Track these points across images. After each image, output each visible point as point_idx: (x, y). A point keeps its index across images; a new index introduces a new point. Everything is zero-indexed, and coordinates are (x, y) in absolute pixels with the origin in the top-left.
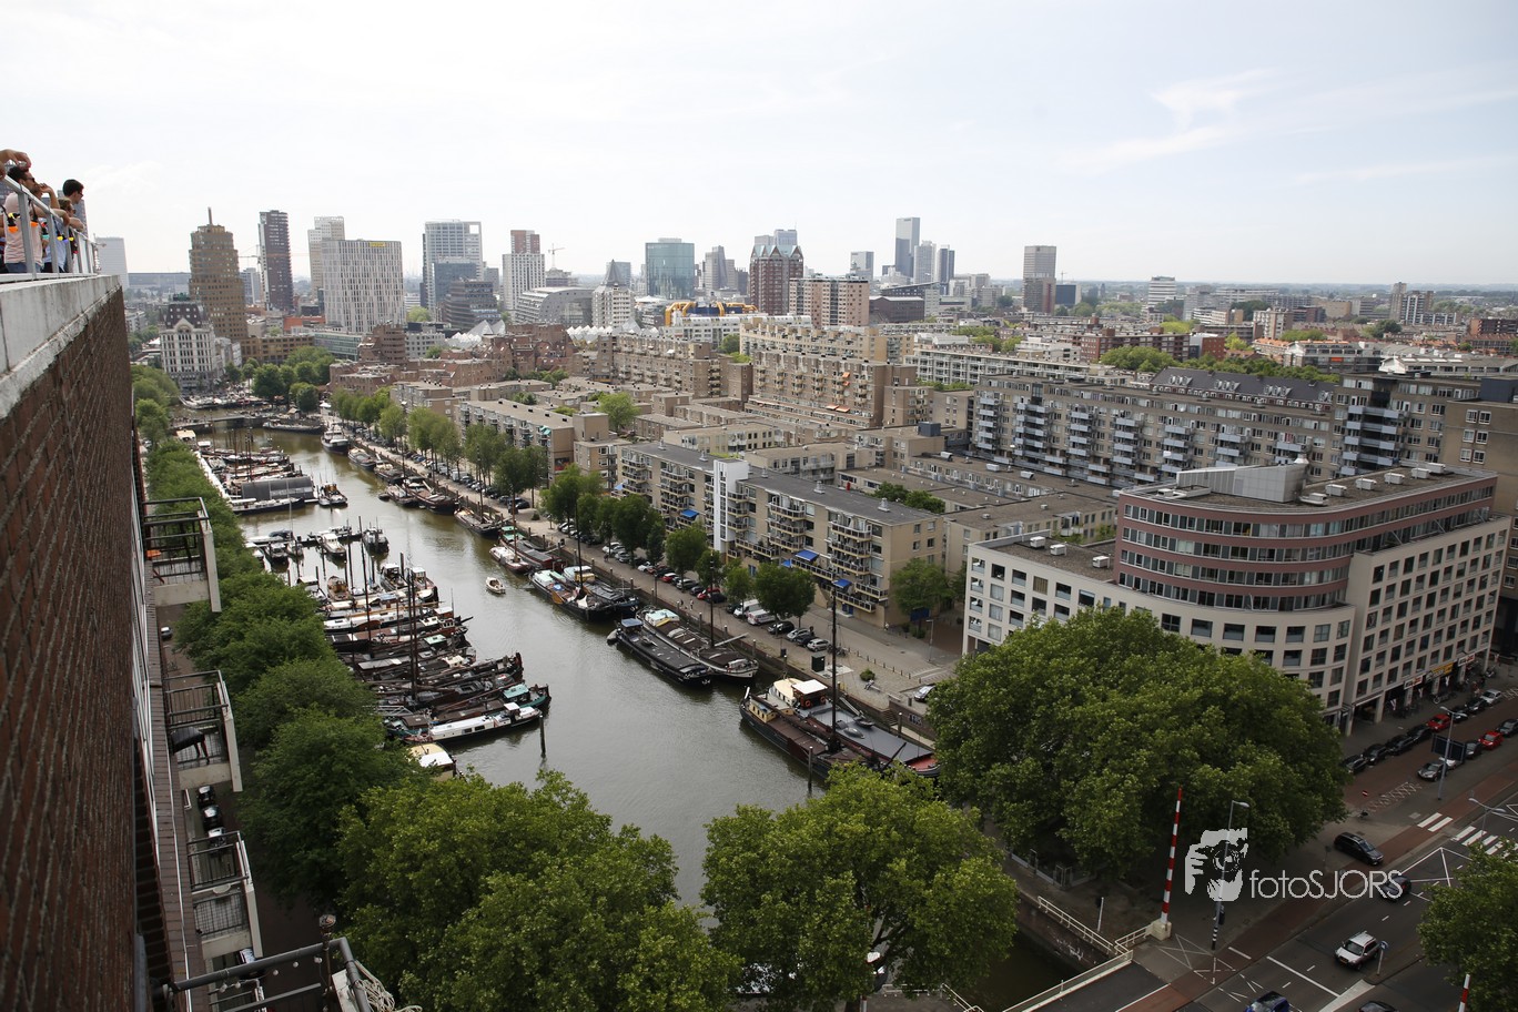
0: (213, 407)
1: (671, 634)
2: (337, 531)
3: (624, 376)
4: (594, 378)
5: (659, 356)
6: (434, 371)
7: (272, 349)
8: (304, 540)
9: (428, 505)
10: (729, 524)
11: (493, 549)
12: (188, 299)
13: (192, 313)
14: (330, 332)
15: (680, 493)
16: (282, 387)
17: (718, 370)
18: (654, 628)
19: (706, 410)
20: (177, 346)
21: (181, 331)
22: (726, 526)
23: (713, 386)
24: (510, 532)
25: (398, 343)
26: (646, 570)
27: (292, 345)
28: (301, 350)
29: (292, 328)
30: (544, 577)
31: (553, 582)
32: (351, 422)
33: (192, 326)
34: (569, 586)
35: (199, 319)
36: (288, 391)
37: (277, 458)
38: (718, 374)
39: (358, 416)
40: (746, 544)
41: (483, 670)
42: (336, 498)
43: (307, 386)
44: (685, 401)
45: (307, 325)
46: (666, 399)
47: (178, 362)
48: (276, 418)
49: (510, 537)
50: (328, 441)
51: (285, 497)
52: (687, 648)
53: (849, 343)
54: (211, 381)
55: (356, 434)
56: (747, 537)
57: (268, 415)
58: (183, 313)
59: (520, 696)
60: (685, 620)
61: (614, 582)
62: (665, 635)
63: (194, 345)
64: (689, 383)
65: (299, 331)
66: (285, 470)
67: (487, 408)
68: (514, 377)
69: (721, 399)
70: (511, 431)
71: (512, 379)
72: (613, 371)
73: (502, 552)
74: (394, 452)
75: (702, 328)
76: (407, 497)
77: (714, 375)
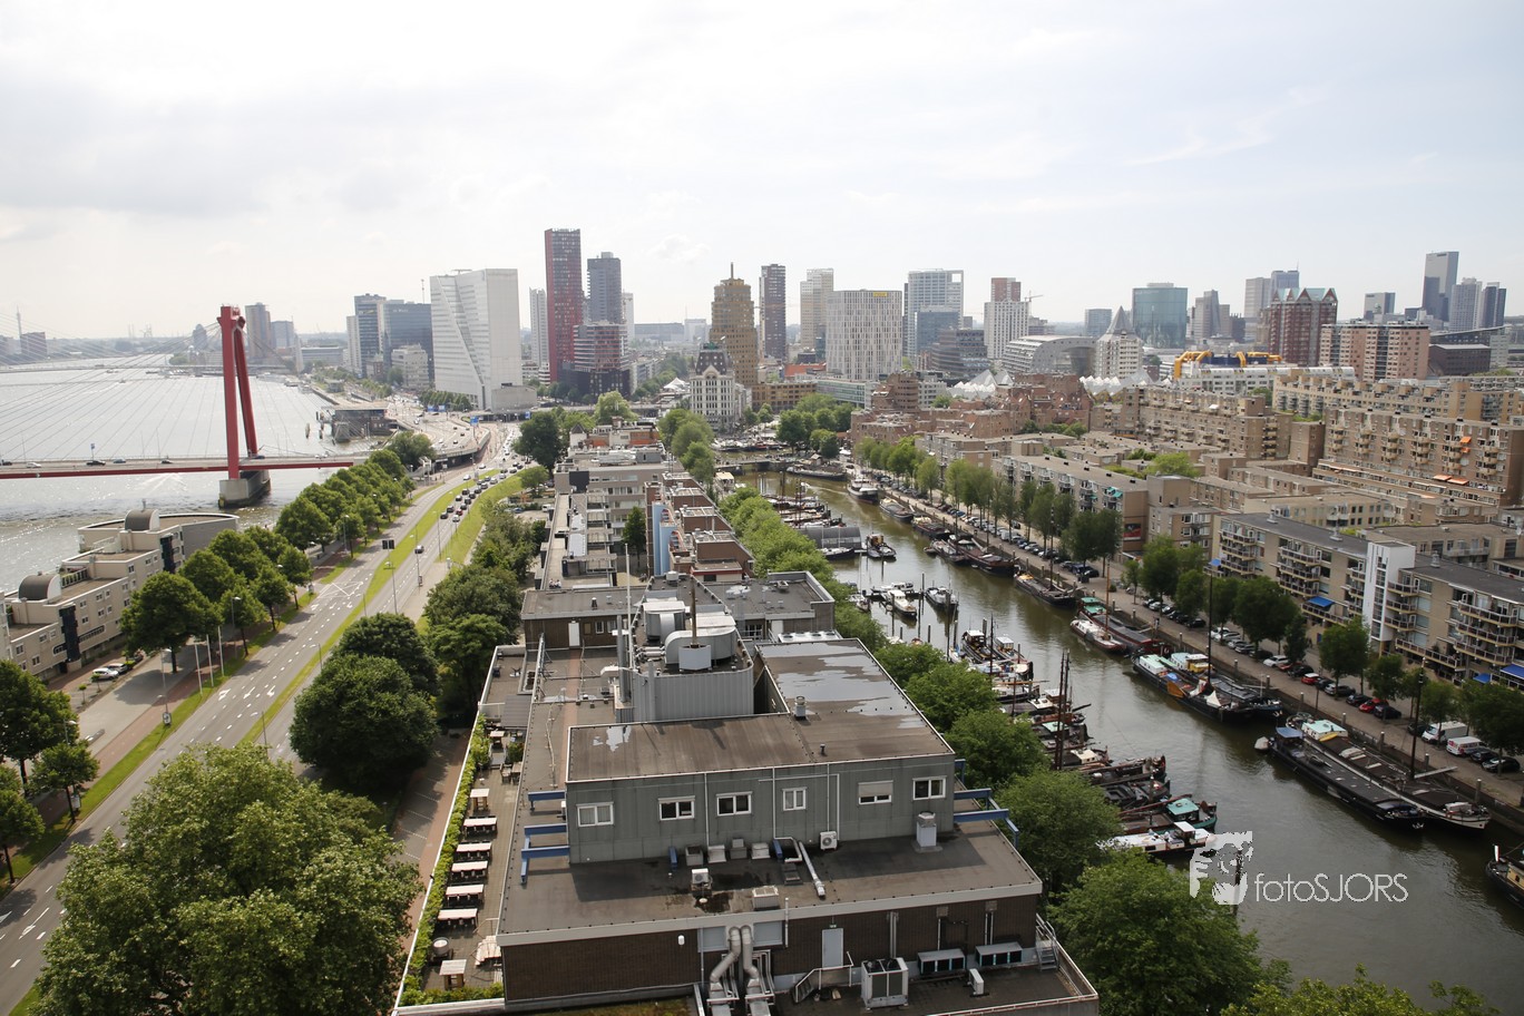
0: (734, 450)
1: (1346, 753)
2: (899, 588)
3: (1152, 432)
4: (1117, 432)
5: (1197, 411)
6: (953, 421)
7: (780, 395)
8: (869, 593)
9: (981, 565)
10: (1387, 620)
11: (1075, 622)
12: (716, 348)
13: (718, 360)
14: (832, 380)
15: (1310, 576)
16: (803, 433)
17: (1275, 429)
18: (1318, 742)
19: (1273, 476)
20: (704, 391)
21: (708, 377)
22: (1382, 622)
23: (1267, 447)
24: (1092, 604)
25: (911, 391)
26: (1274, 666)
27: (797, 392)
28: (808, 398)
29: (796, 375)
30: (1152, 663)
31: (1165, 669)
32: (876, 471)
33: (718, 373)
34: (1188, 677)
35: (724, 366)
36: (808, 436)
37: (813, 504)
38: (1274, 433)
39: (888, 466)
40: (1413, 648)
41: (1127, 772)
42: (886, 550)
43: (826, 432)
44: (1242, 463)
45: (811, 372)
46: (1221, 460)
47: (704, 406)
48: (798, 463)
49: (1092, 610)
50: (858, 489)
51: (836, 546)
52: (1371, 773)
53: (1428, 400)
54: (731, 425)
55: (882, 484)
56: (1411, 636)
57: (792, 459)
58: (711, 360)
59: (1188, 815)
60: (1355, 738)
61: (1239, 678)
62: (1336, 754)
63: (719, 390)
64: (1238, 442)
65: (802, 379)
66: (825, 517)
67: (1035, 464)
68: (1034, 430)
69: (1282, 462)
70: (1067, 490)
71: (1030, 432)
72: (1138, 426)
73: (1086, 626)
74: (927, 505)
75: (1224, 380)
76: (957, 554)
77: (1271, 434)
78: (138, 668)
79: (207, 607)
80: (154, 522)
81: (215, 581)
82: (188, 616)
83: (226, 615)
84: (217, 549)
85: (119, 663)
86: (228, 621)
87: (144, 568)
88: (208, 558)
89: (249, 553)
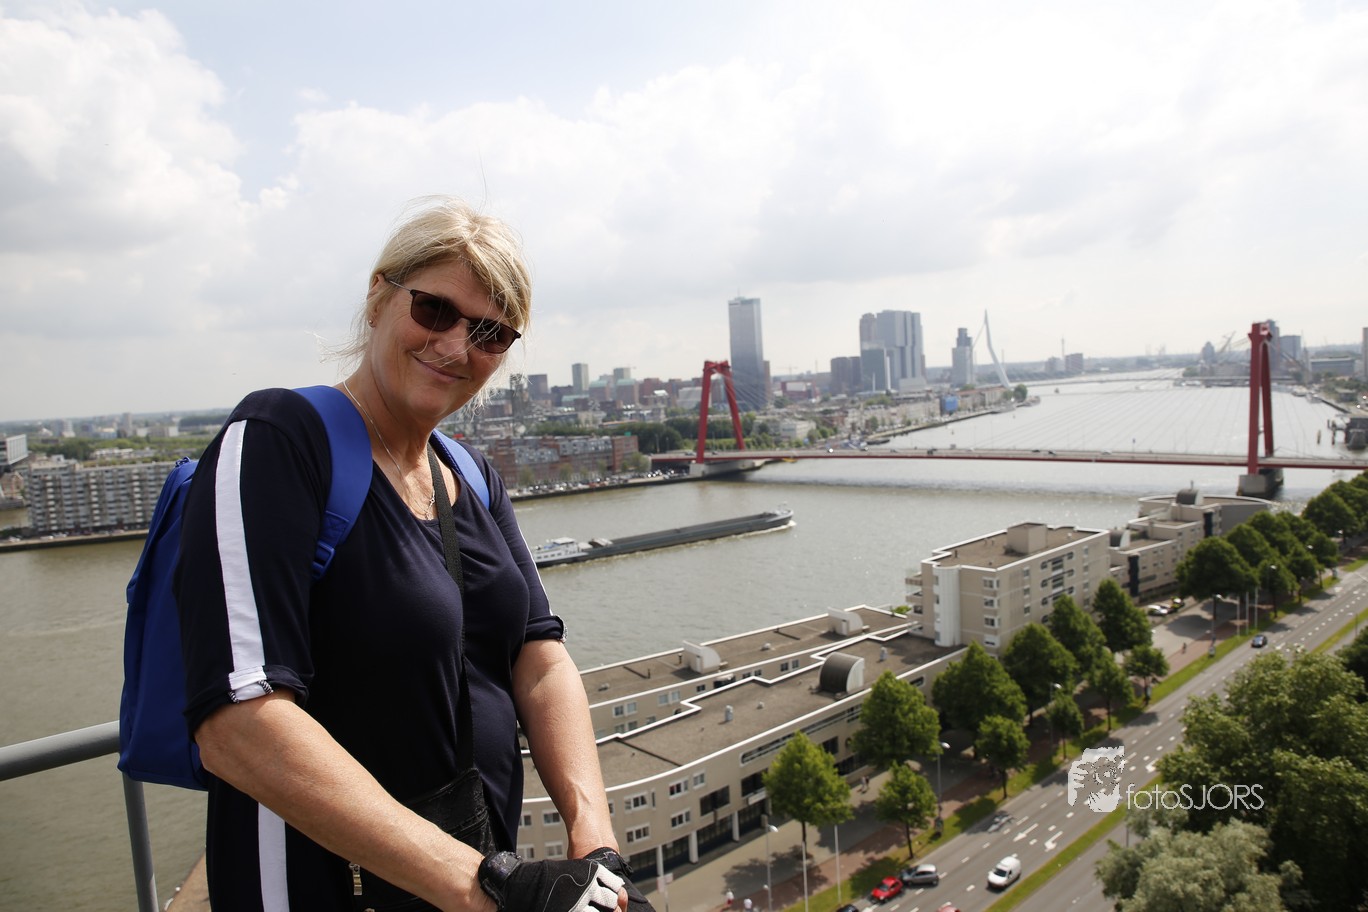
78: (1183, 611)
79: (1247, 570)
80: (1199, 500)
81: (1253, 552)
82: (1232, 574)
83: (1263, 579)
84: (1254, 524)
85: (1168, 604)
86: (1264, 585)
87: (1188, 536)
88: (1249, 531)
89: (1281, 532)
